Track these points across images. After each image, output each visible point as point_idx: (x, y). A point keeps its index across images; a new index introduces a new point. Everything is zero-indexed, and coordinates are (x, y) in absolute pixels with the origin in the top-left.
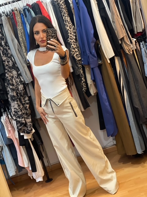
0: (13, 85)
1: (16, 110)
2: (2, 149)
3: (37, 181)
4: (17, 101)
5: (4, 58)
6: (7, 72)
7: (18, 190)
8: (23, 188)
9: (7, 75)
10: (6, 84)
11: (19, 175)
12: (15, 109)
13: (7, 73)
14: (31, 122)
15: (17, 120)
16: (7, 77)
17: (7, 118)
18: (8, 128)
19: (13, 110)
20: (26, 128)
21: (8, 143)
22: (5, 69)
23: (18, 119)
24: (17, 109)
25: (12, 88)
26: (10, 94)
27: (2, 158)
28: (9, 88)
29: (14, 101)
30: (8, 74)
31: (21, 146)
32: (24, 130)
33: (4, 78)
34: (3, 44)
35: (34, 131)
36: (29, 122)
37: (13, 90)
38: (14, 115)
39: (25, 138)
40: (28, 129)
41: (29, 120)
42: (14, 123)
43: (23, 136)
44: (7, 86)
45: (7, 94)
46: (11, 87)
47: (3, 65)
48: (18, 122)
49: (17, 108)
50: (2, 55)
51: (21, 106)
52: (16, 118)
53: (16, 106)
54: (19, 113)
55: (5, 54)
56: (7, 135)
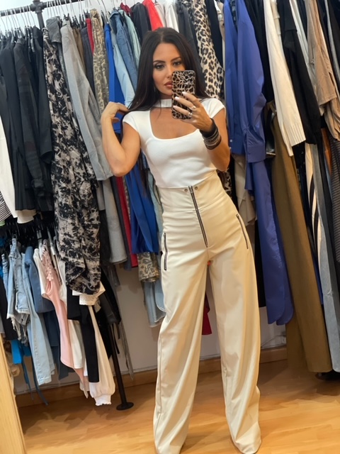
0: (68, 181)
1: (67, 237)
2: (28, 321)
3: (97, 404)
4: (73, 218)
5: (56, 120)
6: (59, 150)
7: (53, 418)
8: (67, 416)
9: (57, 157)
10: (53, 178)
11: (60, 386)
12: (65, 234)
13: (57, 153)
14: (98, 270)
15: (67, 259)
16: (58, 163)
17: (47, 252)
18: (46, 276)
19: (61, 237)
20: (85, 282)
21: (44, 310)
22: (54, 144)
23: (71, 259)
24: (70, 236)
25: (65, 188)
26: (60, 200)
27: (25, 342)
28: (59, 186)
29: (66, 216)
30: (60, 156)
31: (71, 321)
32: (81, 283)
33: (51, 163)
34: (57, 87)
35: (102, 289)
36: (94, 269)
37: (66, 192)
38: (63, 248)
39: (82, 302)
40: (90, 285)
41: (94, 264)
42: (61, 265)
43: (77, 298)
44: (55, 182)
45: (53, 199)
46: (64, 185)
47: (52, 133)
48: (69, 265)
49: (71, 233)
50: (52, 112)
51: (81, 231)
52: (66, 255)
53: (70, 229)
54: (73, 245)
55: (60, 110)
56: (43, 292)
